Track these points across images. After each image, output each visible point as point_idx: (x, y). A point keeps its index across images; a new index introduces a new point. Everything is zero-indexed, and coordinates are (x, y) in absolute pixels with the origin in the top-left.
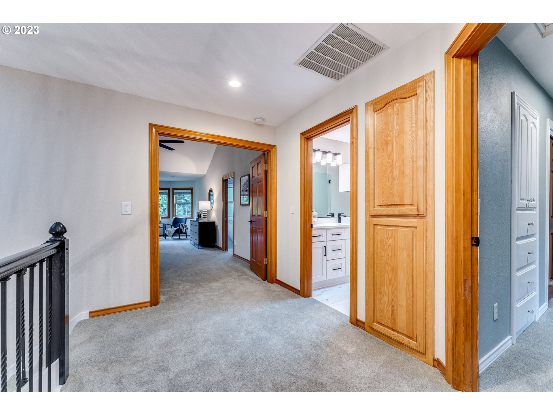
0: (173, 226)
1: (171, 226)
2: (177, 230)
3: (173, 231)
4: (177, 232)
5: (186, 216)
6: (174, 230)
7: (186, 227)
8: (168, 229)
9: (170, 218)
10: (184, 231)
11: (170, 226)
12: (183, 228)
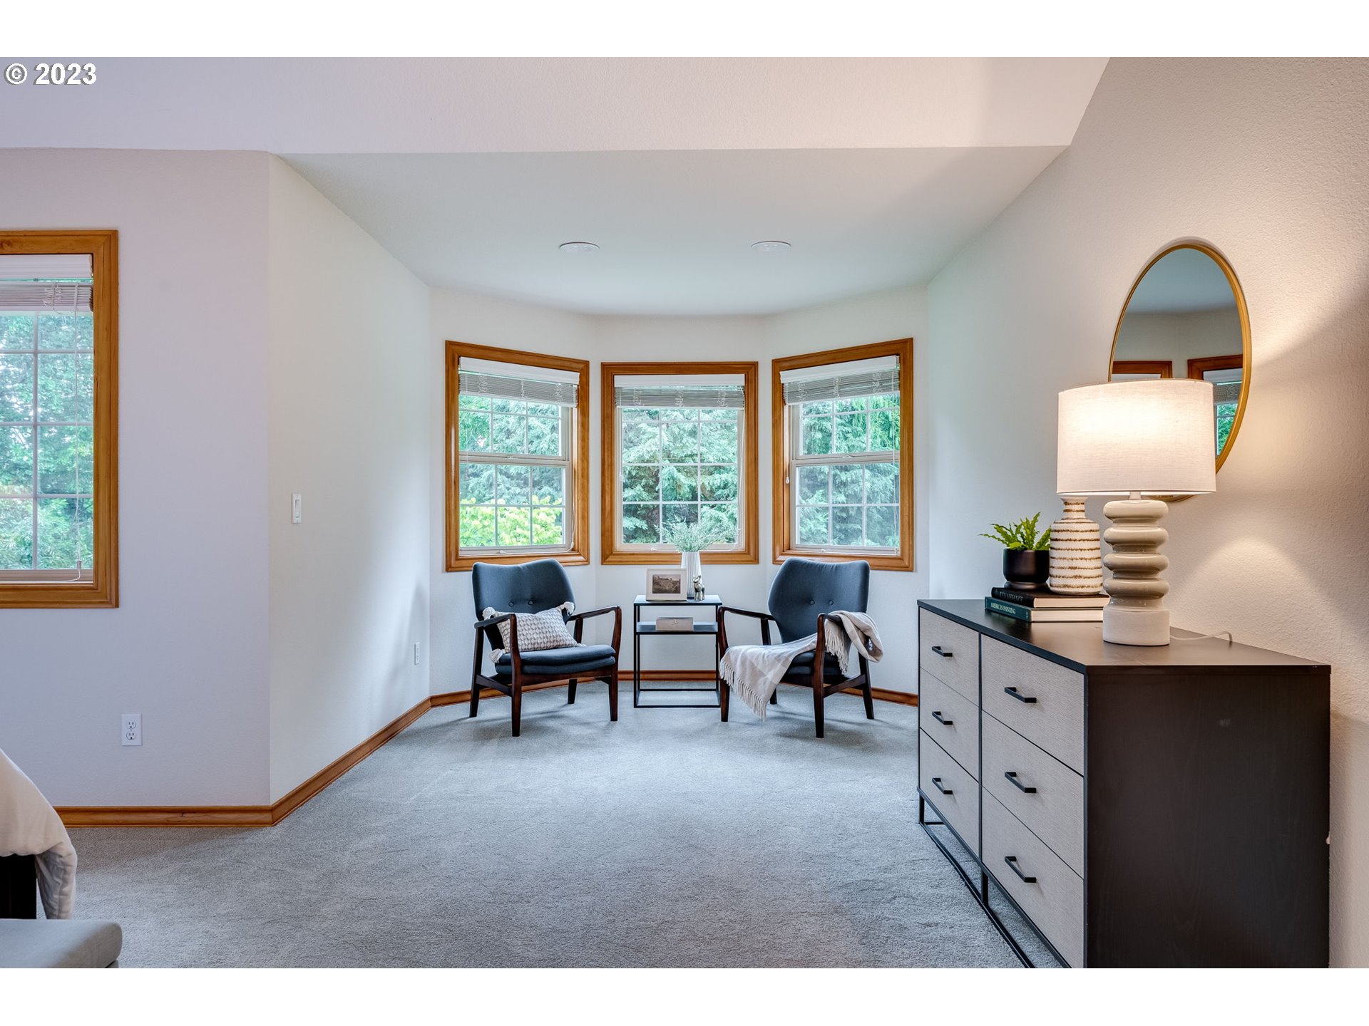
0: (773, 626)
1: (764, 619)
2: (797, 662)
3: (772, 665)
4: (797, 674)
5: (865, 544)
6: (778, 658)
7: (866, 639)
8: (737, 650)
9: (756, 560)
10: (851, 670)
11: (758, 620)
12: (847, 641)
